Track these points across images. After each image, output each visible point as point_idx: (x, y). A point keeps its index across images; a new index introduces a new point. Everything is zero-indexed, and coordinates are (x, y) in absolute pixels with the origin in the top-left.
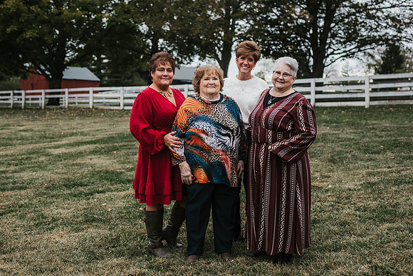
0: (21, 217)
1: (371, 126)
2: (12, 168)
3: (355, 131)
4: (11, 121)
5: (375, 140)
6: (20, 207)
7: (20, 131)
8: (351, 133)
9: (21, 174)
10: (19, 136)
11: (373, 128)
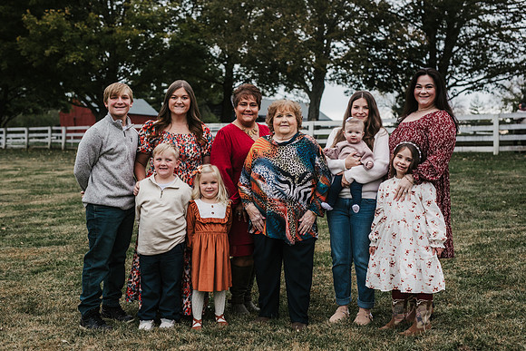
0: (60, 276)
1: (496, 178)
2: (49, 220)
3: (474, 183)
4: (48, 164)
5: (497, 193)
6: (58, 265)
7: (59, 176)
8: (469, 185)
9: (60, 228)
10: (57, 183)
11: (498, 180)
